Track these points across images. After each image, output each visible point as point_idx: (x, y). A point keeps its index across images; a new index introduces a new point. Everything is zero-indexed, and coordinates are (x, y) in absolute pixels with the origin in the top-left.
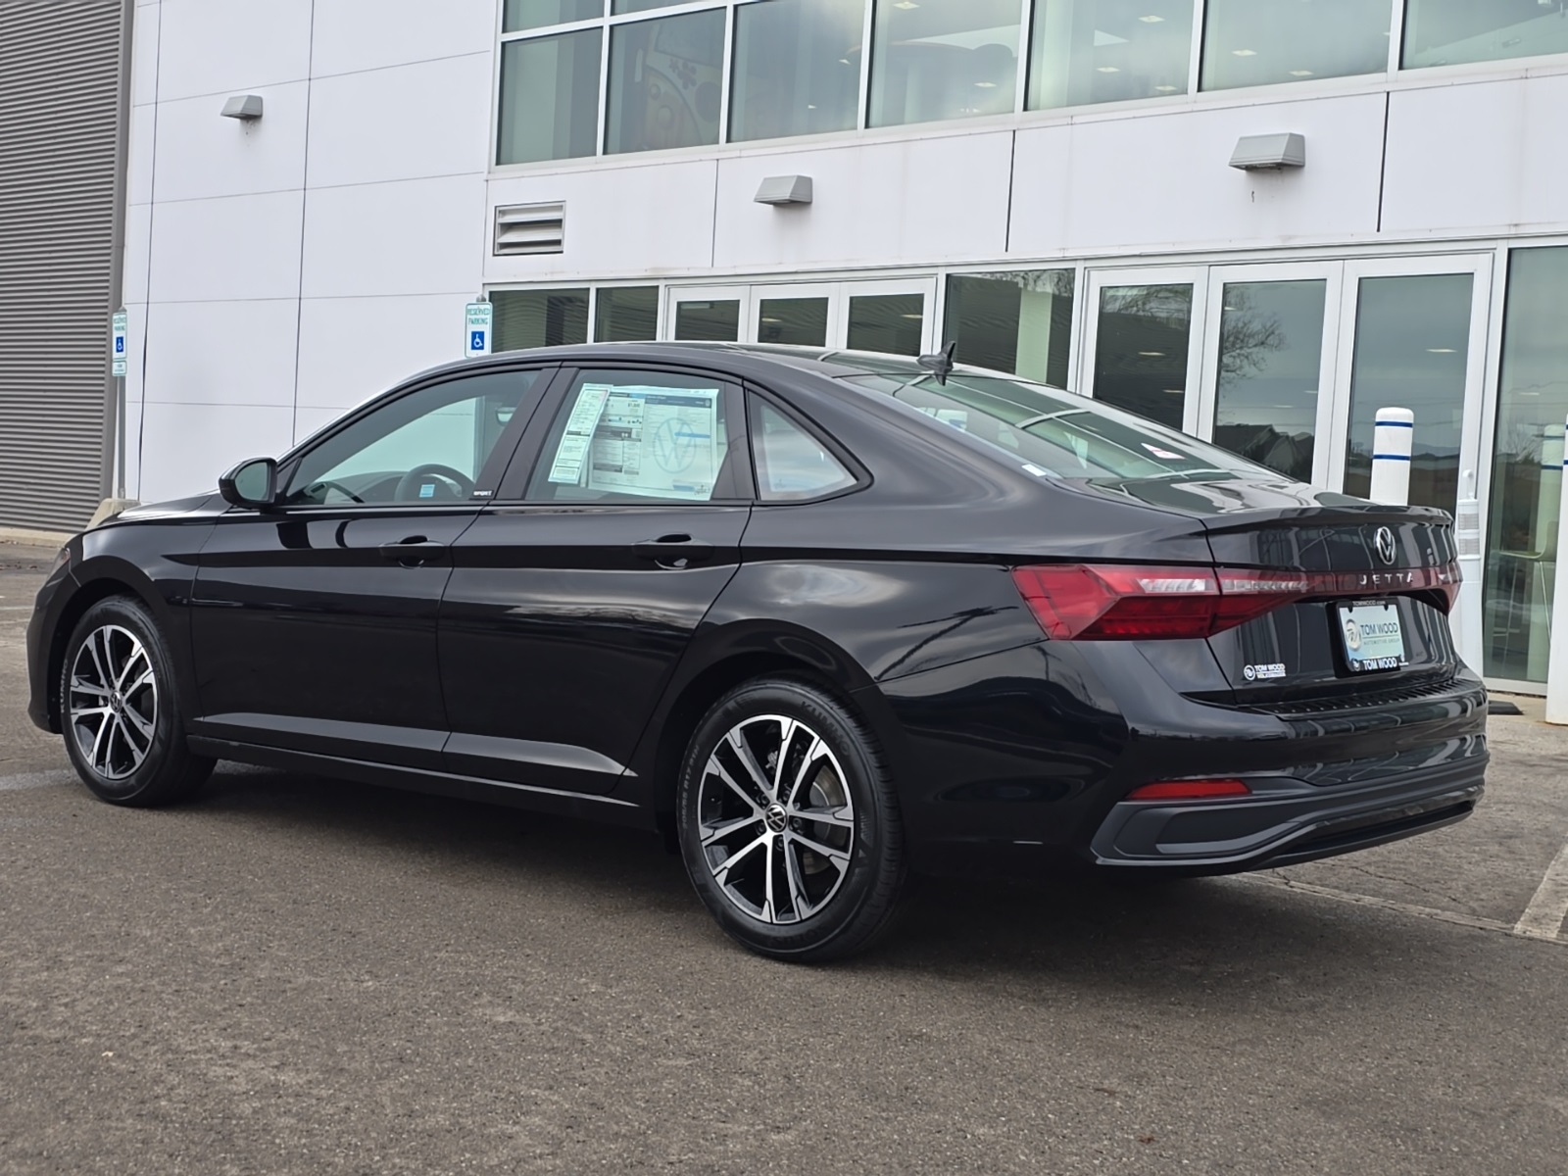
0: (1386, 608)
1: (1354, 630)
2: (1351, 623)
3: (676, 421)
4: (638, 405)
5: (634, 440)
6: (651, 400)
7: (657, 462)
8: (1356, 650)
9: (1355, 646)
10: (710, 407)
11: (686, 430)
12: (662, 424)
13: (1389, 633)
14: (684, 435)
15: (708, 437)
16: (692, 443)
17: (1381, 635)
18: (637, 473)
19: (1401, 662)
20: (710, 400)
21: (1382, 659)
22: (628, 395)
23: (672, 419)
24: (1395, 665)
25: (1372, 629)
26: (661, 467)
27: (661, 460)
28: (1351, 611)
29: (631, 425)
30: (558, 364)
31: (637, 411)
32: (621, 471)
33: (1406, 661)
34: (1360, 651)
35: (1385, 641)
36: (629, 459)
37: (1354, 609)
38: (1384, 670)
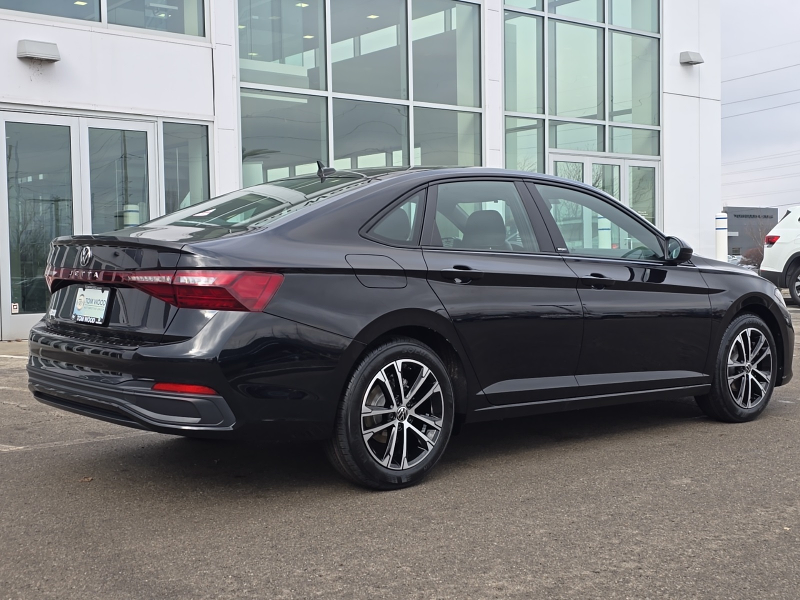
0: (103, 292)
1: (82, 300)
2: (82, 296)
8: (79, 310)
9: (79, 308)
13: (100, 305)
17: (95, 305)
19: (97, 321)
21: (87, 317)
24: (93, 322)
25: (91, 301)
28: (84, 290)
33: (100, 321)
34: (81, 311)
35: (96, 309)
37: (86, 289)
38: (87, 323)
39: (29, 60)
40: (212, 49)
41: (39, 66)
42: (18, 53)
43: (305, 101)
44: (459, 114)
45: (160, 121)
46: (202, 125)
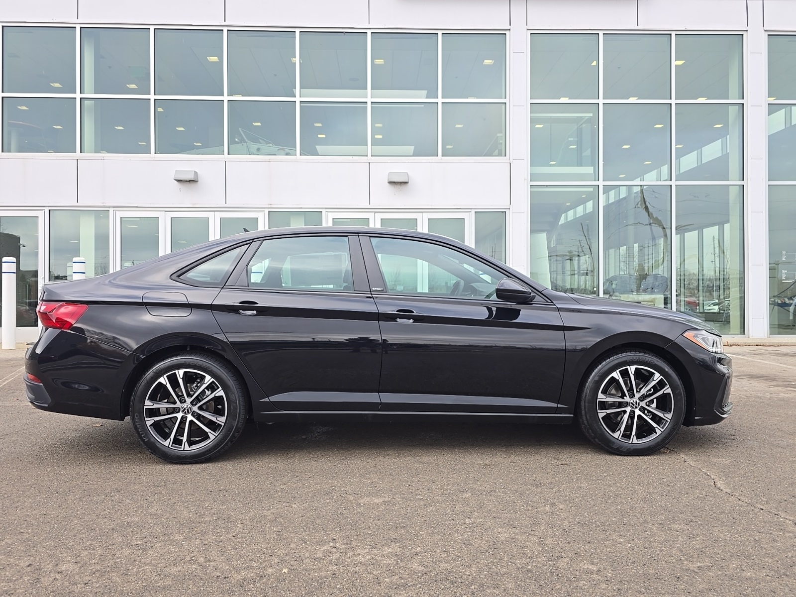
39: (392, 183)
40: (510, 164)
41: (400, 186)
42: (388, 180)
43: (592, 189)
44: (730, 186)
45: (473, 211)
46: (502, 212)
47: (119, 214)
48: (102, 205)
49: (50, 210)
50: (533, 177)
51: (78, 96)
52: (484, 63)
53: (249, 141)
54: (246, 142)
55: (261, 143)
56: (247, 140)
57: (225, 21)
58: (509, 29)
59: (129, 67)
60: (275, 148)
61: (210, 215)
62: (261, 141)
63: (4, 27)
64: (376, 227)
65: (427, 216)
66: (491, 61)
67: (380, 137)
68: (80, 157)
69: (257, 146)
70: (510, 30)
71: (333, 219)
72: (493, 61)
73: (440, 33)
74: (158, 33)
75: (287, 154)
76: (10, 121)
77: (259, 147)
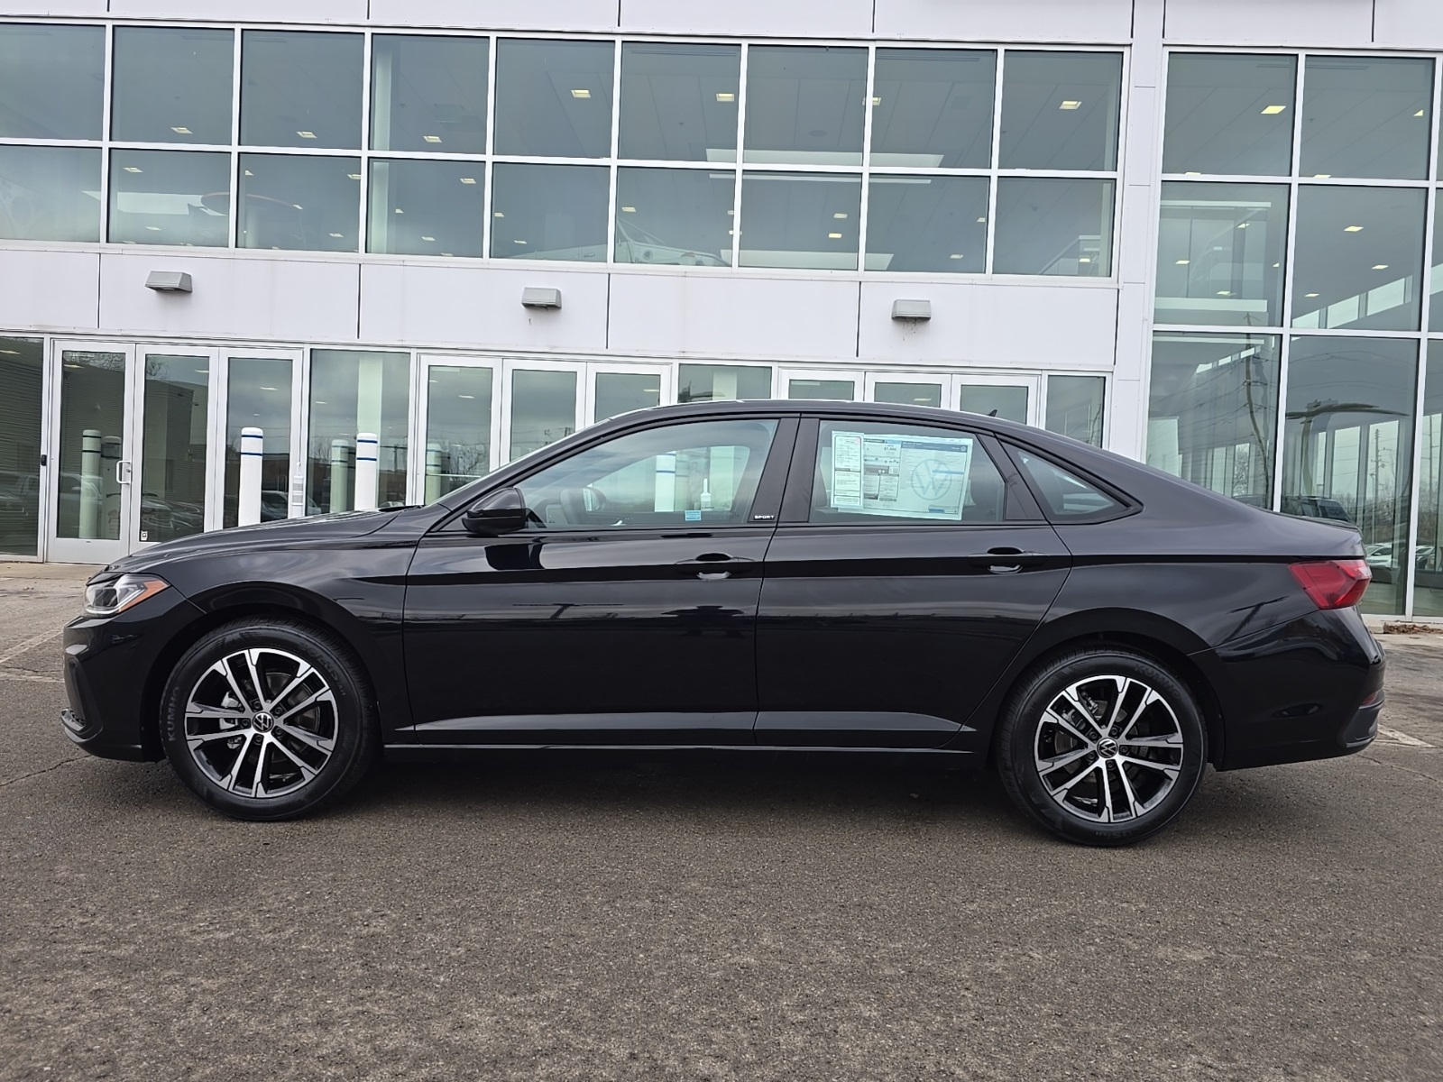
3: (933, 462)
4: (895, 449)
5: (891, 475)
6: (904, 445)
7: (915, 491)
10: (966, 451)
11: (942, 468)
12: (920, 464)
14: (941, 472)
15: (963, 473)
16: (949, 478)
18: (895, 500)
20: (967, 446)
22: (883, 442)
23: (930, 460)
26: (920, 496)
27: (919, 490)
29: (888, 464)
30: (798, 415)
31: (893, 453)
32: (876, 498)
36: (886, 489)
39: (900, 319)
40: (1118, 290)
41: (915, 325)
42: (893, 314)
45: (1045, 374)
46: (1098, 377)
47: (427, 360)
48: (400, 344)
49: (311, 350)
50: (1159, 316)
51: (364, 153)
52: (1062, 107)
53: (632, 240)
54: (627, 241)
55: (647, 243)
56: (628, 238)
57: (619, 25)
58: (1129, 43)
59: (436, 105)
60: (677, 253)
61: (579, 368)
62: (647, 238)
63: (245, 32)
64: (866, 401)
65: (959, 380)
66: (1075, 103)
67: (838, 236)
68: (364, 260)
69: (643, 248)
70: (1131, 45)
71: (790, 380)
72: (1080, 103)
73: (1001, 49)
74: (505, 45)
75: (699, 264)
76: (249, 195)
77: (649, 249)
